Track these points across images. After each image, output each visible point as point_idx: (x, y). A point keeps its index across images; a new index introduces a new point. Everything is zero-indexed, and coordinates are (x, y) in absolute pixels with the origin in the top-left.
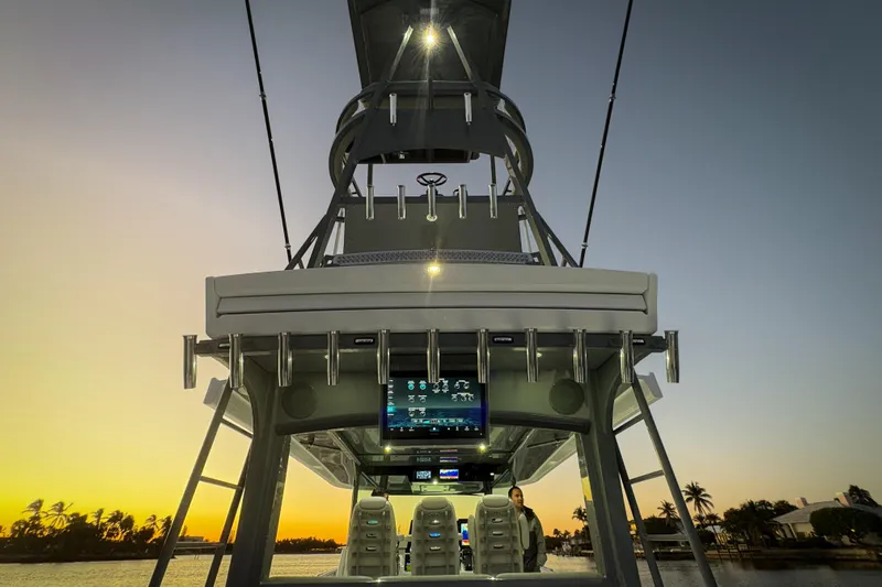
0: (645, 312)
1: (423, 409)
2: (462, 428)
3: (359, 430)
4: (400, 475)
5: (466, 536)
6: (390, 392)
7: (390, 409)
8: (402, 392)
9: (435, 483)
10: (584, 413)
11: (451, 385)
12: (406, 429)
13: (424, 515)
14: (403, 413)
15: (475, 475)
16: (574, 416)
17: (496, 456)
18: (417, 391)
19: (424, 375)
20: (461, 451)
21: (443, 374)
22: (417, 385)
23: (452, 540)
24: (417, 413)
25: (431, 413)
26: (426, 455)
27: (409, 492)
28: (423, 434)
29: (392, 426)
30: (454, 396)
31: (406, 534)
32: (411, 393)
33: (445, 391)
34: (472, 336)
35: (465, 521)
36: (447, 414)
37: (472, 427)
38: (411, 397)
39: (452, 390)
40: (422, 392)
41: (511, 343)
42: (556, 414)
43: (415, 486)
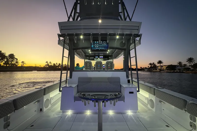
0: (138, 30)
1: (98, 46)
2: (104, 49)
3: (84, 49)
4: (93, 57)
5: (104, 67)
6: (92, 43)
7: (92, 46)
8: (94, 44)
9: (99, 58)
10: (125, 47)
11: (102, 42)
12: (95, 49)
13: (97, 63)
14: (94, 47)
15: (106, 57)
16: (123, 48)
17: (110, 54)
18: (97, 43)
19: (98, 40)
20: (103, 53)
21: (101, 40)
22: (97, 42)
23: (102, 67)
24: (97, 47)
25: (99, 47)
26: (97, 54)
27: (94, 60)
28: (98, 50)
29: (93, 49)
30: (103, 44)
31: (94, 66)
32: (96, 43)
33: (101, 43)
34: (106, 34)
35: (104, 65)
36: (102, 47)
37: (106, 49)
38: (96, 44)
39: (103, 43)
40: (98, 44)
41: (113, 36)
42: (120, 47)
43: (95, 59)
